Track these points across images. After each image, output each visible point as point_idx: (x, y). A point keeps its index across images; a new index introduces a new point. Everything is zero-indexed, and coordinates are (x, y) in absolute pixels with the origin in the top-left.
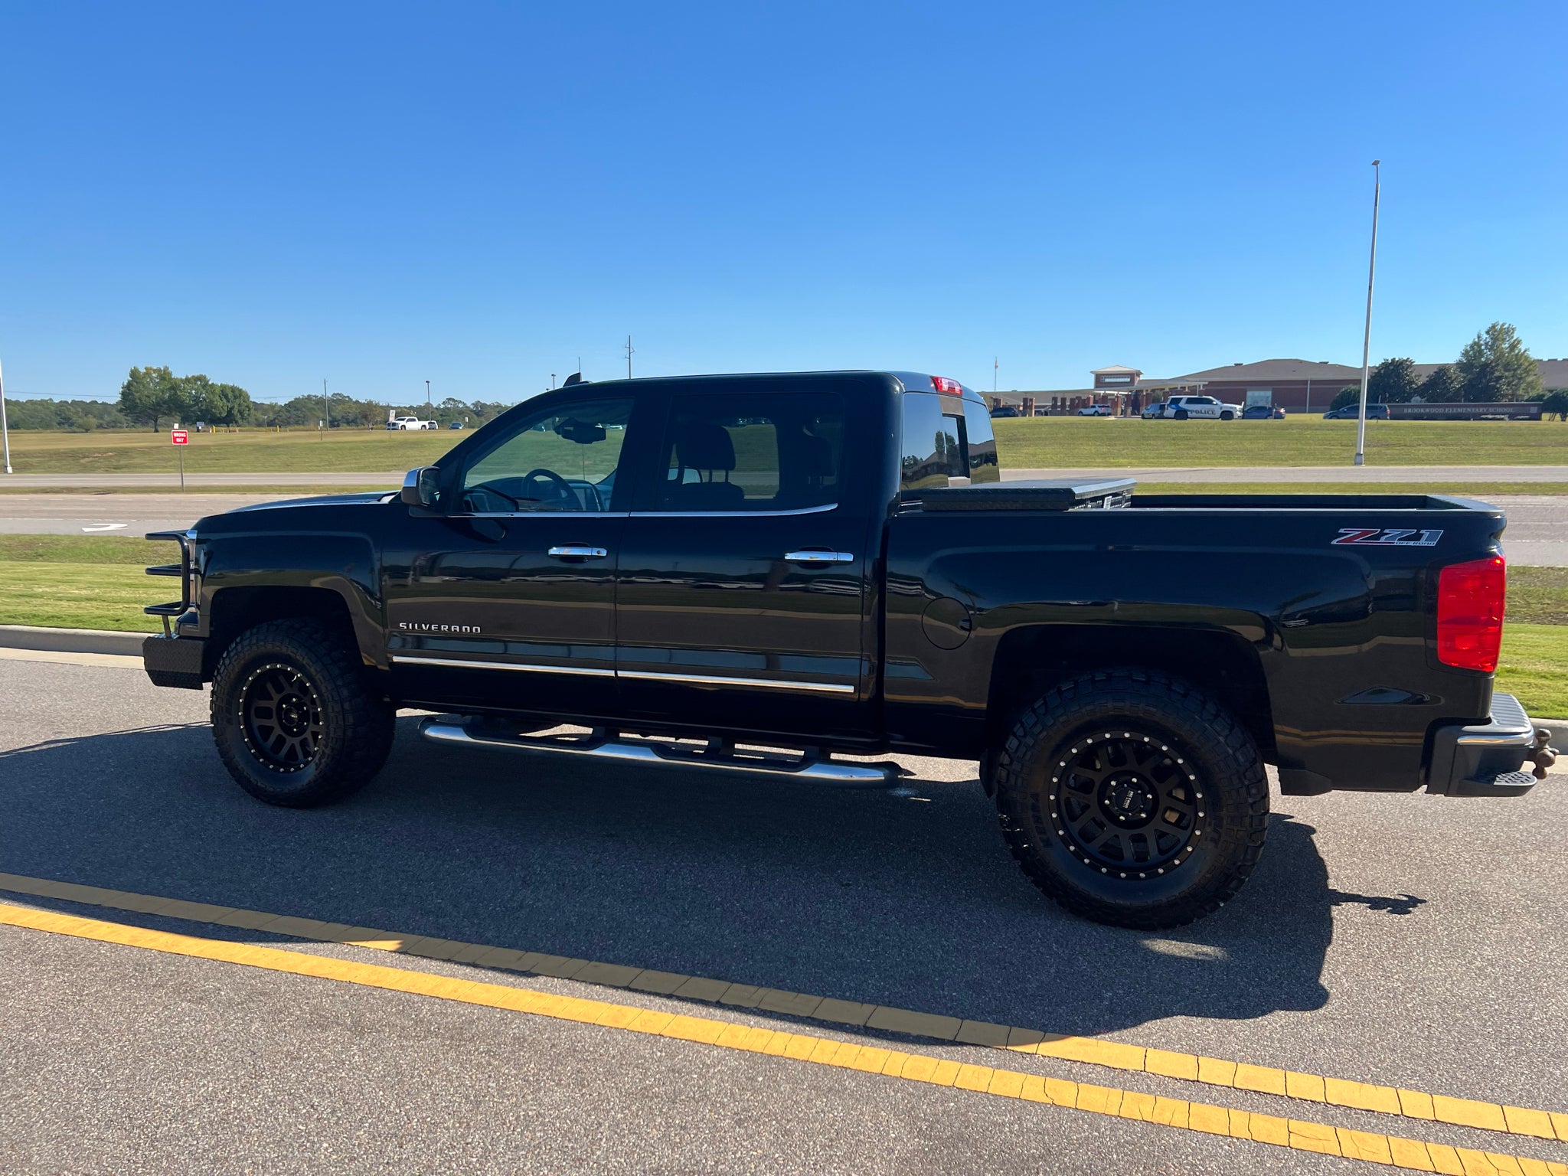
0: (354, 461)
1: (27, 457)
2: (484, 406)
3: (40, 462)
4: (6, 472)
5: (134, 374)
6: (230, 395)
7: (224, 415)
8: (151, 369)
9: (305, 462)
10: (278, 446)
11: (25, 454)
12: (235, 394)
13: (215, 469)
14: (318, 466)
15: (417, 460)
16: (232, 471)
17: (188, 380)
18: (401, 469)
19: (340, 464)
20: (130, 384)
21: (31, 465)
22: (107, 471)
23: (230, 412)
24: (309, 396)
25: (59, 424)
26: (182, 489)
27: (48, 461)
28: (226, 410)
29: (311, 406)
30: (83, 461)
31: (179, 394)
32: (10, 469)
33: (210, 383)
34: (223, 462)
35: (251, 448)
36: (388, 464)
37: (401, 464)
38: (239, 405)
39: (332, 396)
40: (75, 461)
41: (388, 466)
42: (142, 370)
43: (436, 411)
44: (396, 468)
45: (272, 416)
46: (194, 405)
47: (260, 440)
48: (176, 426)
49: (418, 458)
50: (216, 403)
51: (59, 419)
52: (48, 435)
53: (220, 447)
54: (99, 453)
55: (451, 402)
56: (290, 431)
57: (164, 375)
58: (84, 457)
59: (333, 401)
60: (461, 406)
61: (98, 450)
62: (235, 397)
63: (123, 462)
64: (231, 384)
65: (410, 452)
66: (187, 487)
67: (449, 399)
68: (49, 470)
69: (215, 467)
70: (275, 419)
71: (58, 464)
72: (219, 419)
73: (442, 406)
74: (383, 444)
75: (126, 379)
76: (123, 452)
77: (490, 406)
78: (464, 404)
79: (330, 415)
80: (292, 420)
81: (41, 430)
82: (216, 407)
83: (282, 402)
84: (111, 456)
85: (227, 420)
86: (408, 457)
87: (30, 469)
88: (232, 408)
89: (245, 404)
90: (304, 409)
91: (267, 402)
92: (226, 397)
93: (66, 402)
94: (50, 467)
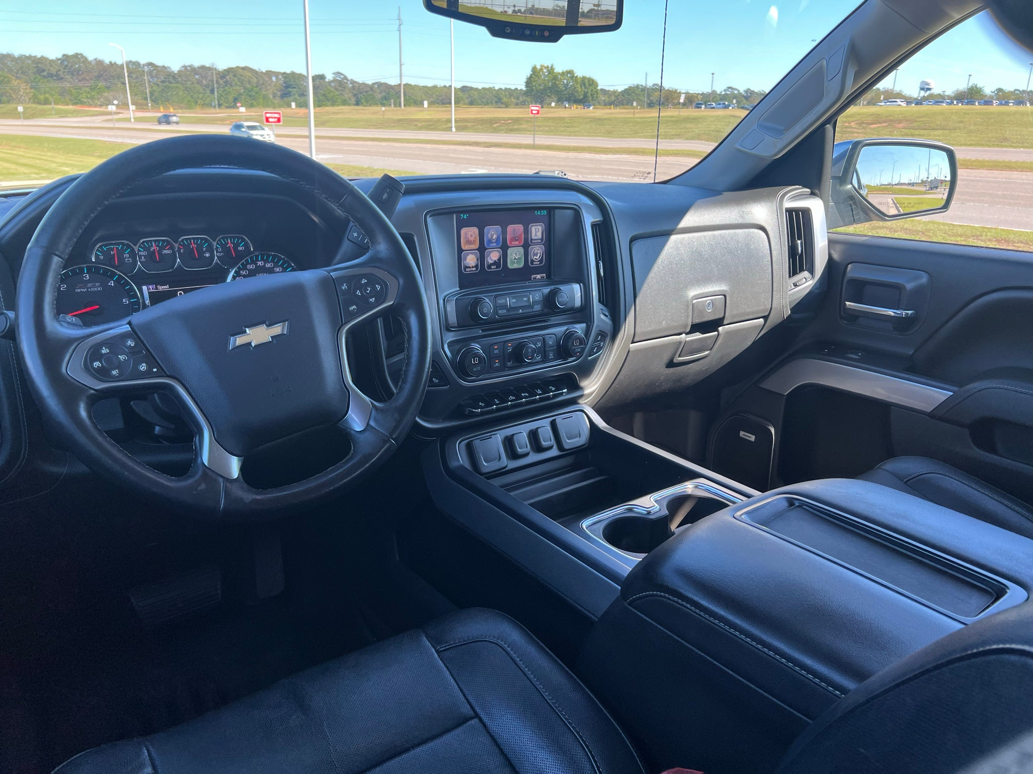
0: (651, 131)
1: (467, 122)
2: (752, 92)
3: (472, 126)
4: (451, 131)
5: (534, 69)
6: (587, 84)
7: (581, 97)
8: (544, 66)
9: (621, 131)
10: (605, 119)
11: (465, 120)
12: (589, 83)
13: (565, 133)
14: (628, 134)
15: (693, 131)
16: (575, 136)
17: (563, 73)
18: (681, 138)
19: (642, 133)
20: (531, 76)
21: (468, 128)
22: (506, 133)
23: (585, 95)
24: (638, 85)
25: (496, 102)
26: (534, 147)
27: (477, 125)
28: (583, 94)
29: (637, 92)
30: (495, 125)
31: (557, 83)
32: (454, 129)
33: (576, 75)
34: (571, 129)
35: (589, 120)
36: (673, 133)
37: (681, 134)
38: (592, 91)
39: (653, 86)
40: (490, 125)
41: (672, 135)
42: (538, 67)
43: (718, 96)
44: (678, 137)
45: (613, 98)
46: (565, 91)
47: (597, 114)
48: (553, 104)
49: (694, 130)
50: (577, 89)
51: (496, 99)
52: (486, 109)
53: (571, 118)
54: (504, 121)
55: (730, 90)
56: (620, 109)
57: (551, 70)
58: (496, 123)
59: (653, 89)
60: (736, 92)
61: (503, 119)
62: (590, 85)
63: (515, 127)
64: (588, 76)
65: (689, 125)
66: (538, 145)
67: (729, 88)
68: (476, 130)
69: (565, 132)
70: (615, 100)
71: (482, 127)
72: (578, 100)
73: (723, 93)
74: (673, 119)
75: (529, 73)
76: (516, 121)
77: (757, 93)
78: (738, 91)
79: (648, 98)
80: (625, 101)
81: (483, 106)
82: (577, 92)
83: (620, 89)
84: (510, 123)
85: (583, 101)
86: (687, 129)
87: (466, 129)
88: (587, 92)
89: (595, 90)
90: (633, 95)
91: (611, 89)
92: (584, 84)
93: (501, 89)
94: (477, 129)
